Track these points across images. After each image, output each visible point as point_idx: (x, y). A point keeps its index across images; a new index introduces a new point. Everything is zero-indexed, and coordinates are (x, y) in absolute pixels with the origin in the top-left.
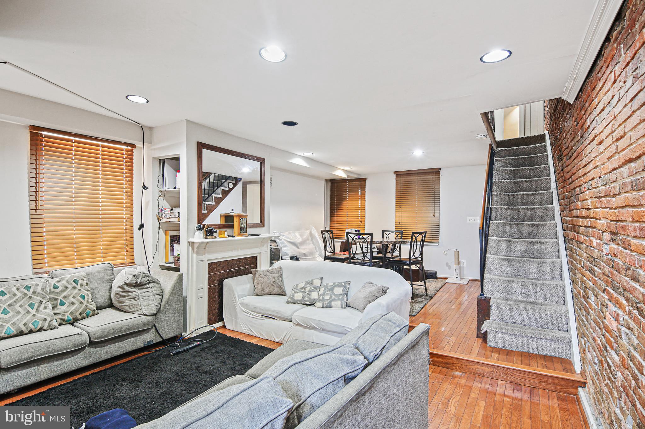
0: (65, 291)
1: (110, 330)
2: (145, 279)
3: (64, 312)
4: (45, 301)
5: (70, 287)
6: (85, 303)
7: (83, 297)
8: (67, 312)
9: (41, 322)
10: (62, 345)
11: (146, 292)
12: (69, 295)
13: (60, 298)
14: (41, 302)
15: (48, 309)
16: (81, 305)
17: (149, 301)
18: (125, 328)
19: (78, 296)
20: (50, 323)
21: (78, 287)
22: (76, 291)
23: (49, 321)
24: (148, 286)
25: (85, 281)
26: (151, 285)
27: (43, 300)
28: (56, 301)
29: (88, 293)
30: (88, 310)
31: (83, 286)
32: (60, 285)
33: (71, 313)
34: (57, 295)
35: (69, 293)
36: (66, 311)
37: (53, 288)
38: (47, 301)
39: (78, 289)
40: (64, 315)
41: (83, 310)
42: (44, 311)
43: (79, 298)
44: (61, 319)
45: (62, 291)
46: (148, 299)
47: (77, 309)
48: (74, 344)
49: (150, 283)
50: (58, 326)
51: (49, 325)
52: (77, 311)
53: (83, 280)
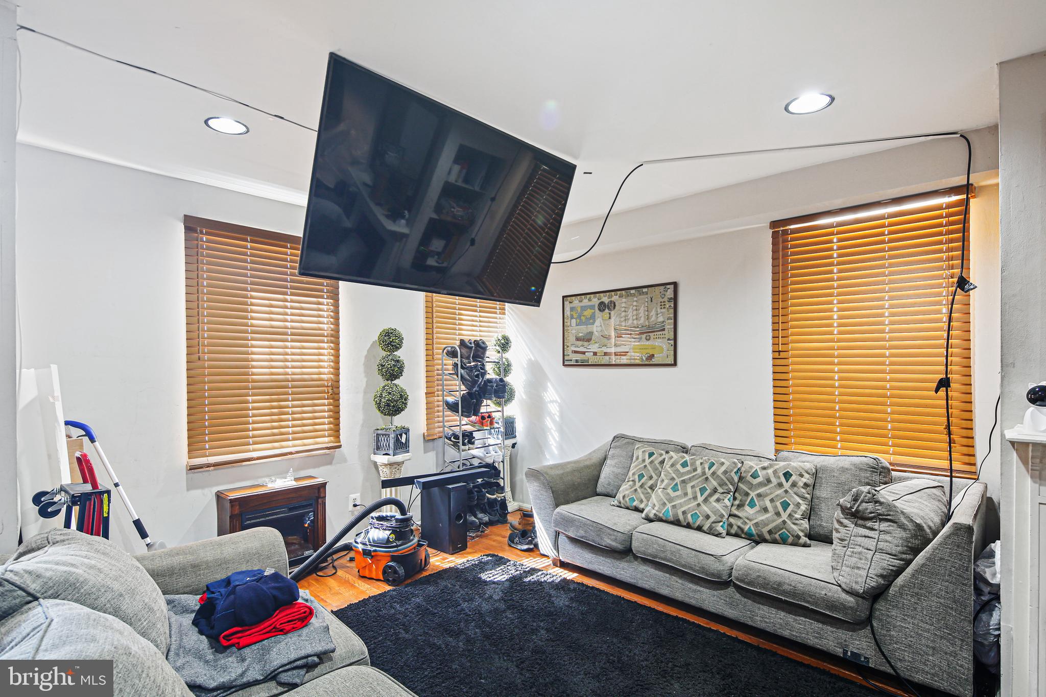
0: (766, 485)
1: (759, 576)
2: (870, 506)
3: (748, 519)
4: (722, 491)
5: (774, 481)
6: (784, 516)
7: (785, 505)
8: (750, 520)
9: (701, 518)
10: (689, 560)
11: (865, 537)
12: (767, 495)
13: (753, 494)
14: (715, 491)
15: (722, 503)
16: (775, 517)
17: (860, 559)
18: (786, 587)
19: (778, 501)
20: (714, 525)
21: (787, 485)
22: (780, 492)
23: (712, 521)
24: (876, 525)
25: (807, 479)
26: (884, 526)
27: (719, 488)
28: (746, 497)
29: (801, 502)
30: (784, 530)
31: (795, 486)
32: (762, 475)
33: (756, 525)
34: (750, 489)
35: (768, 492)
36: (751, 516)
37: (751, 476)
38: (726, 491)
39: (784, 489)
40: (746, 523)
41: (775, 528)
42: (715, 504)
43: (778, 504)
44: (739, 527)
45: (761, 485)
46: (860, 553)
47: (766, 522)
48: (703, 568)
49: (881, 520)
50: (724, 534)
51: (711, 528)
52: (767, 525)
53: (801, 476)
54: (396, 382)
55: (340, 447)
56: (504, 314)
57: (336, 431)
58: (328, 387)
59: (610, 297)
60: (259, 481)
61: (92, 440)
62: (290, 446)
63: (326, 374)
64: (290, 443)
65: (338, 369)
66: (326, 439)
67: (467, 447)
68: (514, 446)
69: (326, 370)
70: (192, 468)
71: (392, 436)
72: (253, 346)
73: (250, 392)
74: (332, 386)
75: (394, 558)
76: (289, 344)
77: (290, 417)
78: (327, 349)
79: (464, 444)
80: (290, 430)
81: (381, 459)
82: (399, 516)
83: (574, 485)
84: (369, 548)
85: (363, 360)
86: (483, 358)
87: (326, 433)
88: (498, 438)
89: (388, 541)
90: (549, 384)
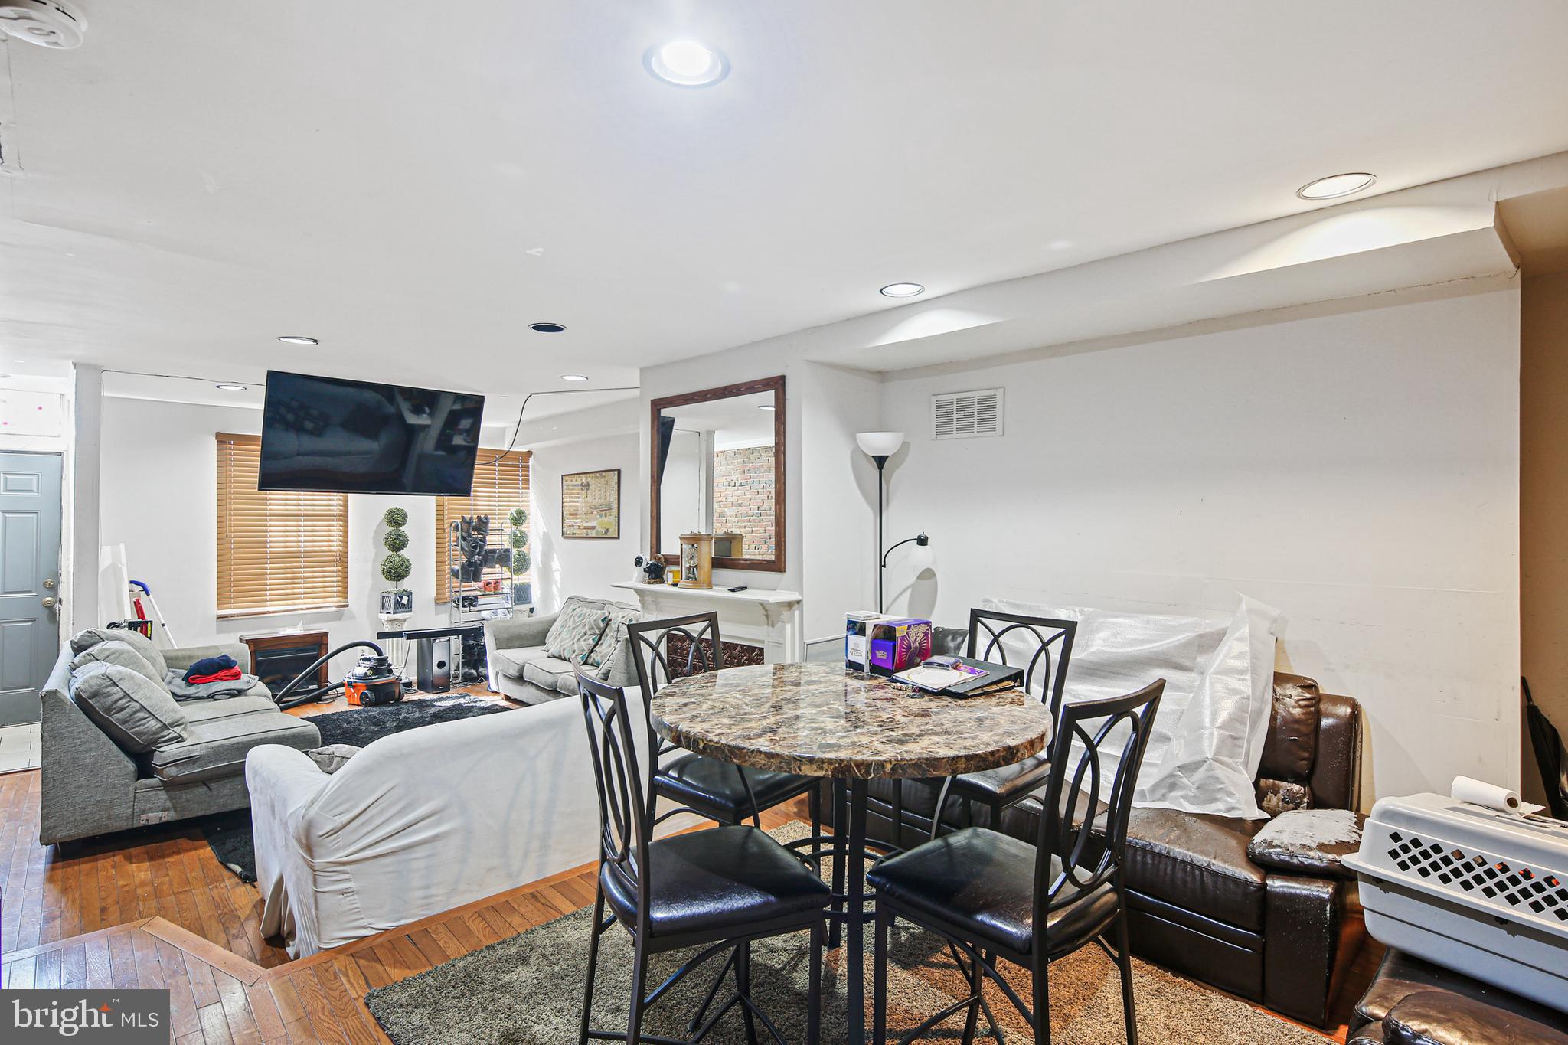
3: (600, 652)
4: (590, 633)
9: (571, 652)
14: (586, 633)
20: (576, 657)
23: (576, 654)
36: (602, 650)
38: (592, 633)
42: (582, 643)
44: (594, 659)
54: (402, 552)
55: (347, 606)
56: (529, 489)
57: (345, 593)
58: (336, 557)
59: (587, 478)
60: (276, 630)
61: (148, 594)
62: (301, 604)
63: (336, 547)
64: (302, 601)
65: (346, 542)
66: (335, 599)
67: (467, 609)
68: (532, 610)
69: (335, 544)
70: (219, 617)
71: (393, 597)
72: (270, 526)
73: (268, 561)
74: (340, 557)
75: (368, 687)
76: (302, 523)
77: (302, 580)
78: (336, 527)
79: (464, 606)
80: (302, 591)
81: (384, 617)
82: (376, 656)
83: (520, 635)
84: (352, 680)
85: (372, 535)
86: (485, 531)
87: (335, 594)
88: (508, 603)
89: (366, 675)
90: (555, 555)
